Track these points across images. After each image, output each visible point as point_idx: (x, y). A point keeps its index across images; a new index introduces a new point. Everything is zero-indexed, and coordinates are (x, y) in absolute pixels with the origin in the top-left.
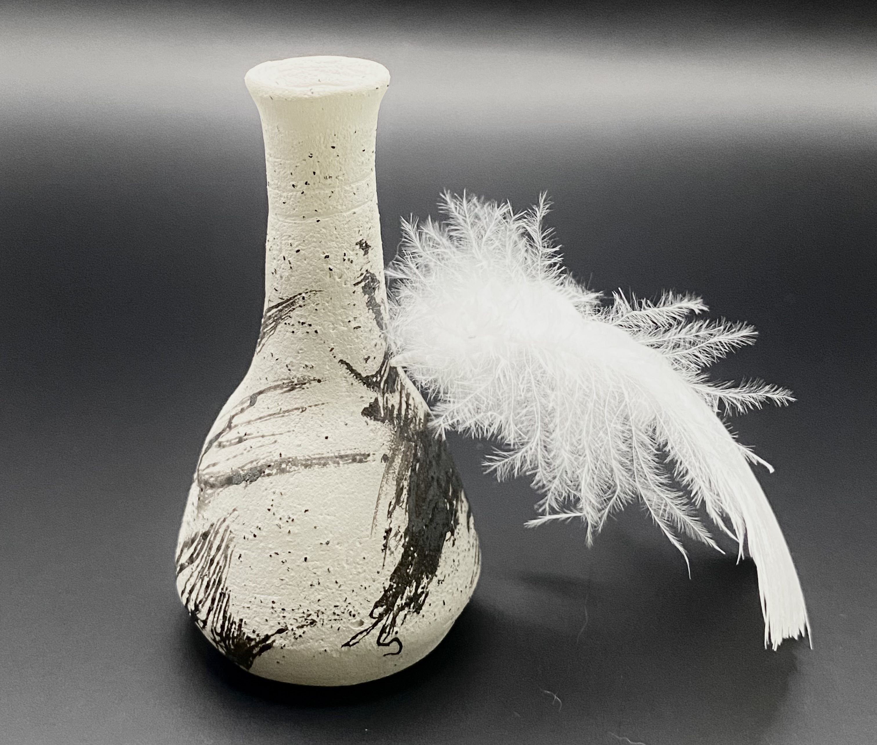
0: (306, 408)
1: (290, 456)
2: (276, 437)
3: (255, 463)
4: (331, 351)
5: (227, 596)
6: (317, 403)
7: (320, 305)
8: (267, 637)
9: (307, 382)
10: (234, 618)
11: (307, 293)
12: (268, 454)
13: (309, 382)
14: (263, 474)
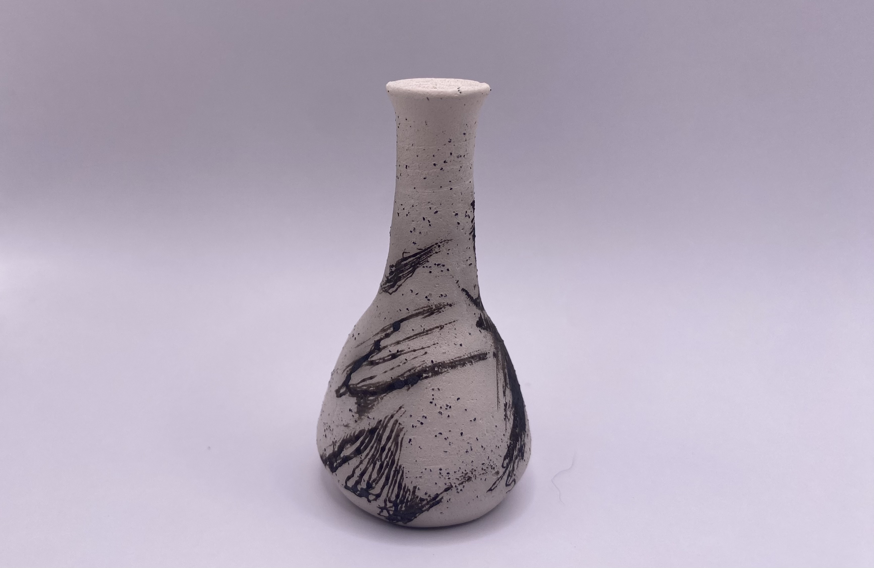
0: (443, 326)
1: (440, 361)
2: (426, 350)
3: (412, 371)
4: (457, 283)
5: (401, 472)
6: (450, 322)
7: (450, 250)
8: (437, 495)
9: (443, 307)
10: (408, 487)
11: (442, 242)
12: (423, 363)
13: (444, 306)
14: (421, 378)
